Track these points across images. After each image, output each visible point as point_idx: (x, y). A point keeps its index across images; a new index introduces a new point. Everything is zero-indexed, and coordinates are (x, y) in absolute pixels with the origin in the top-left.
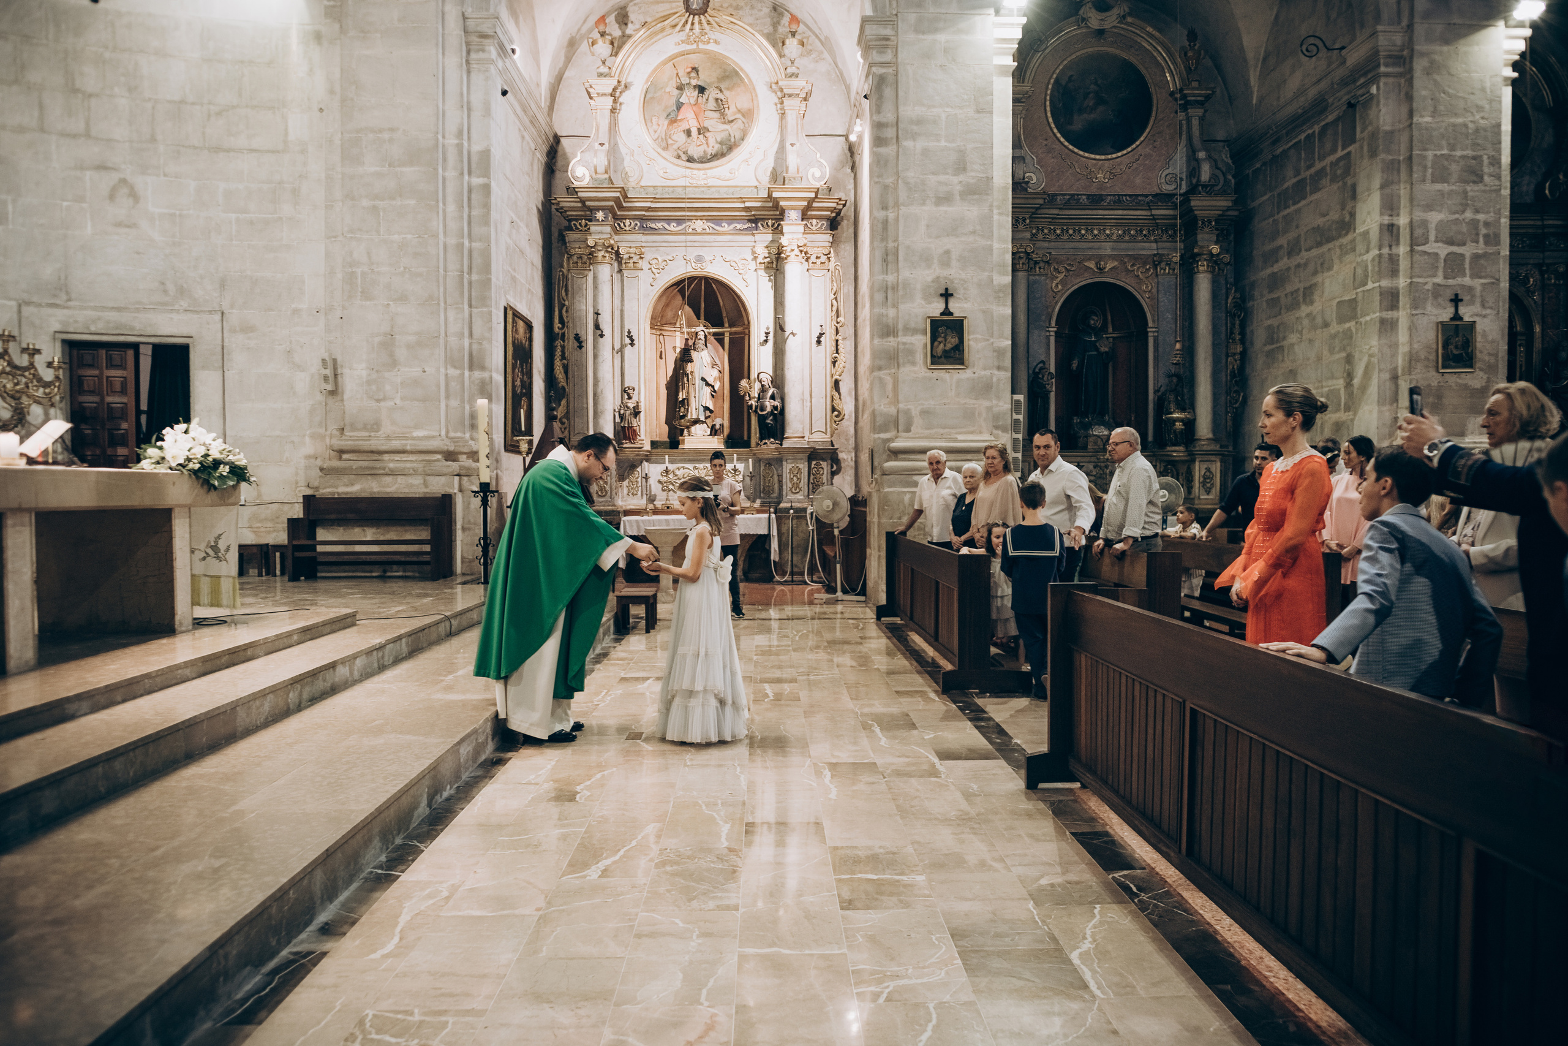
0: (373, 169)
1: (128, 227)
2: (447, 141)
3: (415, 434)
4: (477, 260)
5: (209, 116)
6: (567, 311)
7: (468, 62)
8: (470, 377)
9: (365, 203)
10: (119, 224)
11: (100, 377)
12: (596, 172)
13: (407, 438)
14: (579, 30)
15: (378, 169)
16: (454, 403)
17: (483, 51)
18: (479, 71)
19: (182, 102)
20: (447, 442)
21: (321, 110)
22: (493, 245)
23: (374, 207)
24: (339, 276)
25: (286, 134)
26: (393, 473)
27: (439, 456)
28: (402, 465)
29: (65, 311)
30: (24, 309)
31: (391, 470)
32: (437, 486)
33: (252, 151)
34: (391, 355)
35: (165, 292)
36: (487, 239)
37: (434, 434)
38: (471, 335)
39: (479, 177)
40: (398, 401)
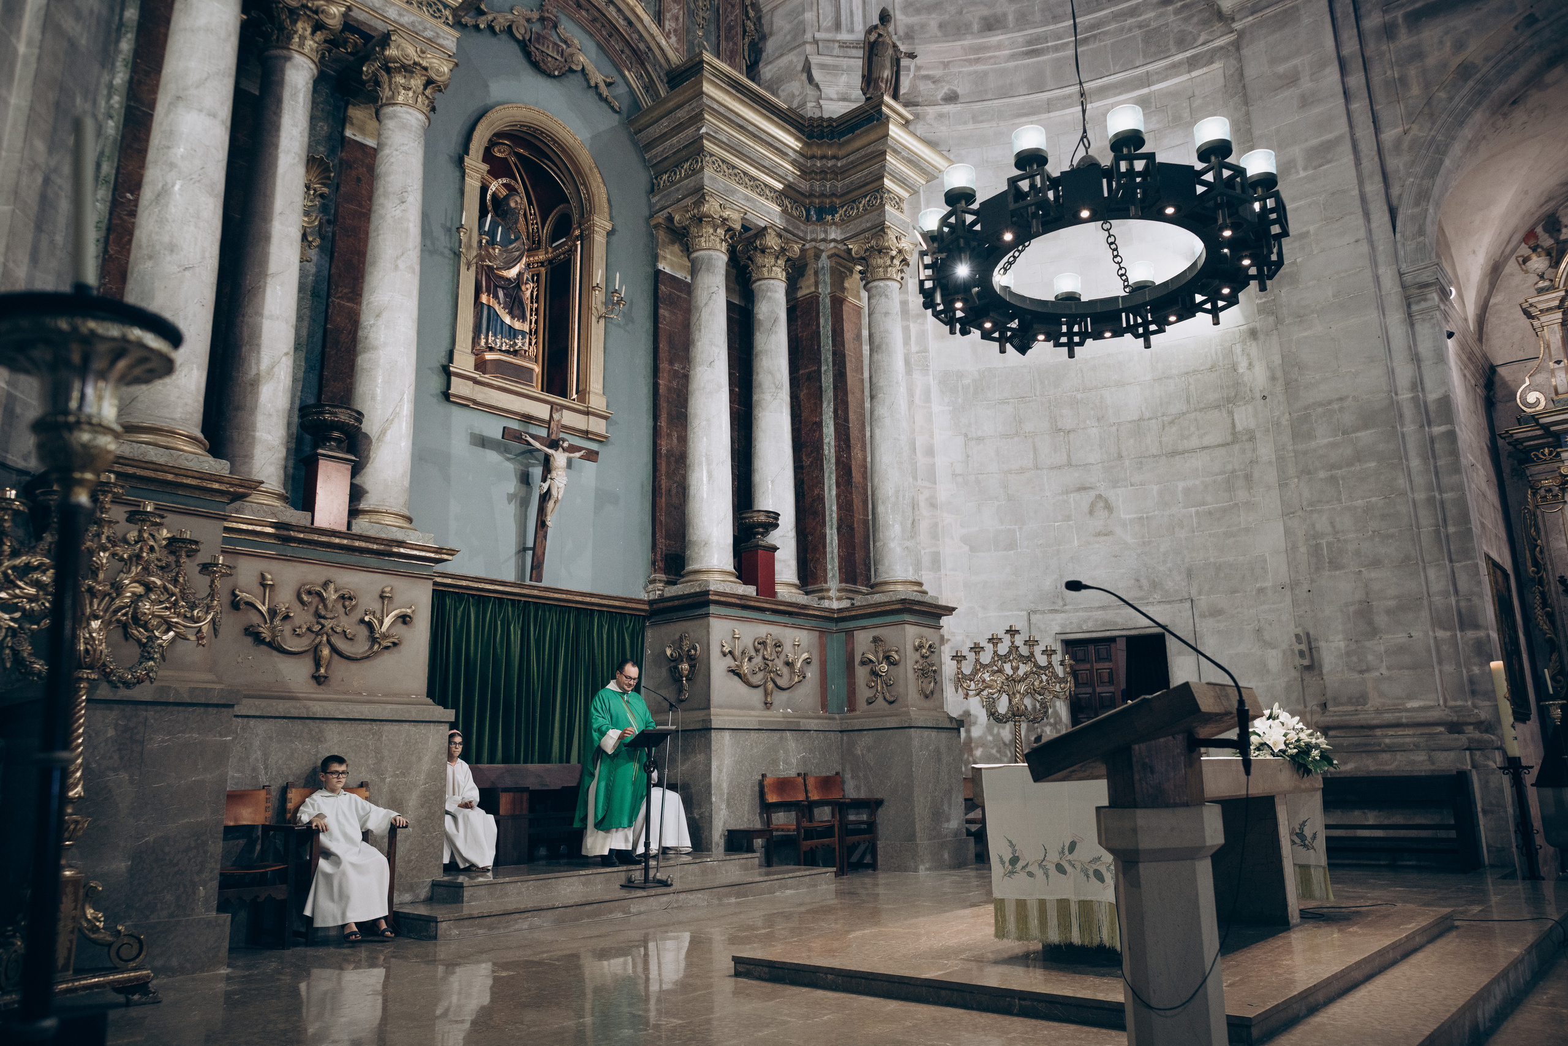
0: (1326, 441)
1: (1106, 535)
2: (1400, 397)
3: (1409, 705)
4: (1452, 512)
5: (1164, 426)
6: (1541, 552)
7: (1410, 315)
8: (1462, 637)
9: (1322, 474)
10: (1099, 534)
11: (1091, 670)
12: (1557, 393)
13: (1400, 711)
14: (1503, 252)
15: (1331, 439)
16: (1449, 668)
17: (1425, 300)
18: (1424, 320)
19: (1141, 419)
20: (1447, 711)
21: (1264, 398)
22: (1467, 492)
23: (1332, 477)
24: (1303, 549)
25: (1234, 426)
26: (1391, 749)
27: (1442, 729)
28: (1400, 740)
29: (1063, 615)
30: (1033, 617)
31: (1386, 745)
32: (1446, 762)
33: (1204, 448)
34: (1370, 623)
35: (1140, 587)
36: (1460, 488)
37: (1432, 703)
38: (1456, 592)
39: (1440, 425)
40: (1384, 671)
